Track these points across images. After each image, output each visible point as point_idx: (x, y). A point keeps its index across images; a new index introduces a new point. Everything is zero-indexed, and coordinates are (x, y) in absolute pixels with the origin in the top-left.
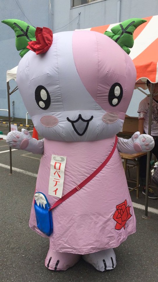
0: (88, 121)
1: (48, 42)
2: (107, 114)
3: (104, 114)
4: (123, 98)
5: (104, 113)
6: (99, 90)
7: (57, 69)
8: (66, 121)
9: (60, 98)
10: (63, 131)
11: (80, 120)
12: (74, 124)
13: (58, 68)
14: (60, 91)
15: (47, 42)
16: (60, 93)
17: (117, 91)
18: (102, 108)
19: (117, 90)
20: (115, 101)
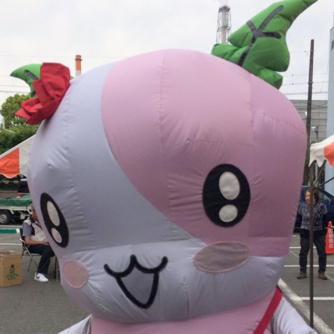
0: (156, 271)
1: (57, 92)
2: (209, 248)
3: (199, 249)
4: (252, 202)
5: (199, 246)
6: (170, 188)
7: (65, 152)
8: (103, 273)
9: (82, 220)
10: (100, 298)
11: (135, 270)
12: (123, 279)
13: (67, 148)
14: (78, 203)
15: (52, 93)
16: (80, 207)
17: (229, 185)
18: (192, 234)
19: (229, 183)
20: (228, 212)
